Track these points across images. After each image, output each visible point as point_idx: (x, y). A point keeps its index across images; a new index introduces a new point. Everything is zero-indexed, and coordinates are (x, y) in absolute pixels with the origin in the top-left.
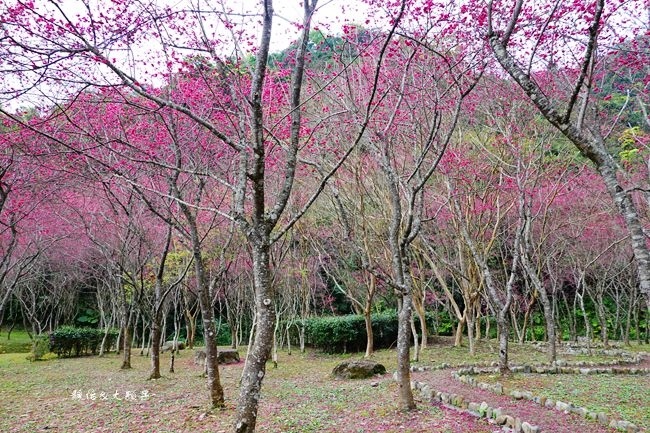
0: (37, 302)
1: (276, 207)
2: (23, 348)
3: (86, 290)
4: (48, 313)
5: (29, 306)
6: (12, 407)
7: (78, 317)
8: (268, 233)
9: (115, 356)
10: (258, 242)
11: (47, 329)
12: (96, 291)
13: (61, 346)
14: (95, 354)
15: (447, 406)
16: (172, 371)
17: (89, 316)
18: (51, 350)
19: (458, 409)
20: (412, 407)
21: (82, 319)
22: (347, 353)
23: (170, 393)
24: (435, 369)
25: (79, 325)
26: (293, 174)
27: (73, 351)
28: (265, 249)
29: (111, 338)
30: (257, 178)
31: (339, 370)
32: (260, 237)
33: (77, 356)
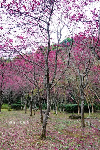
0: (9, 98)
1: (52, 81)
2: (6, 108)
3: (19, 96)
4: (12, 101)
5: (8, 99)
6: (4, 119)
7: (17, 102)
8: (50, 87)
9: (24, 110)
10: (48, 89)
11: (11, 104)
12: (21, 96)
13: (14, 108)
14: (20, 110)
15: (93, 127)
16: (35, 114)
17: (19, 102)
18: (12, 109)
19: (95, 128)
20: (84, 126)
21: (18, 102)
22: (74, 113)
23: (33, 119)
24: (94, 118)
25: (17, 103)
26: (55, 75)
27: (16, 109)
28: (49, 90)
29: (23, 106)
30: (47, 76)
31: (70, 117)
32: (48, 88)
33: (17, 110)
